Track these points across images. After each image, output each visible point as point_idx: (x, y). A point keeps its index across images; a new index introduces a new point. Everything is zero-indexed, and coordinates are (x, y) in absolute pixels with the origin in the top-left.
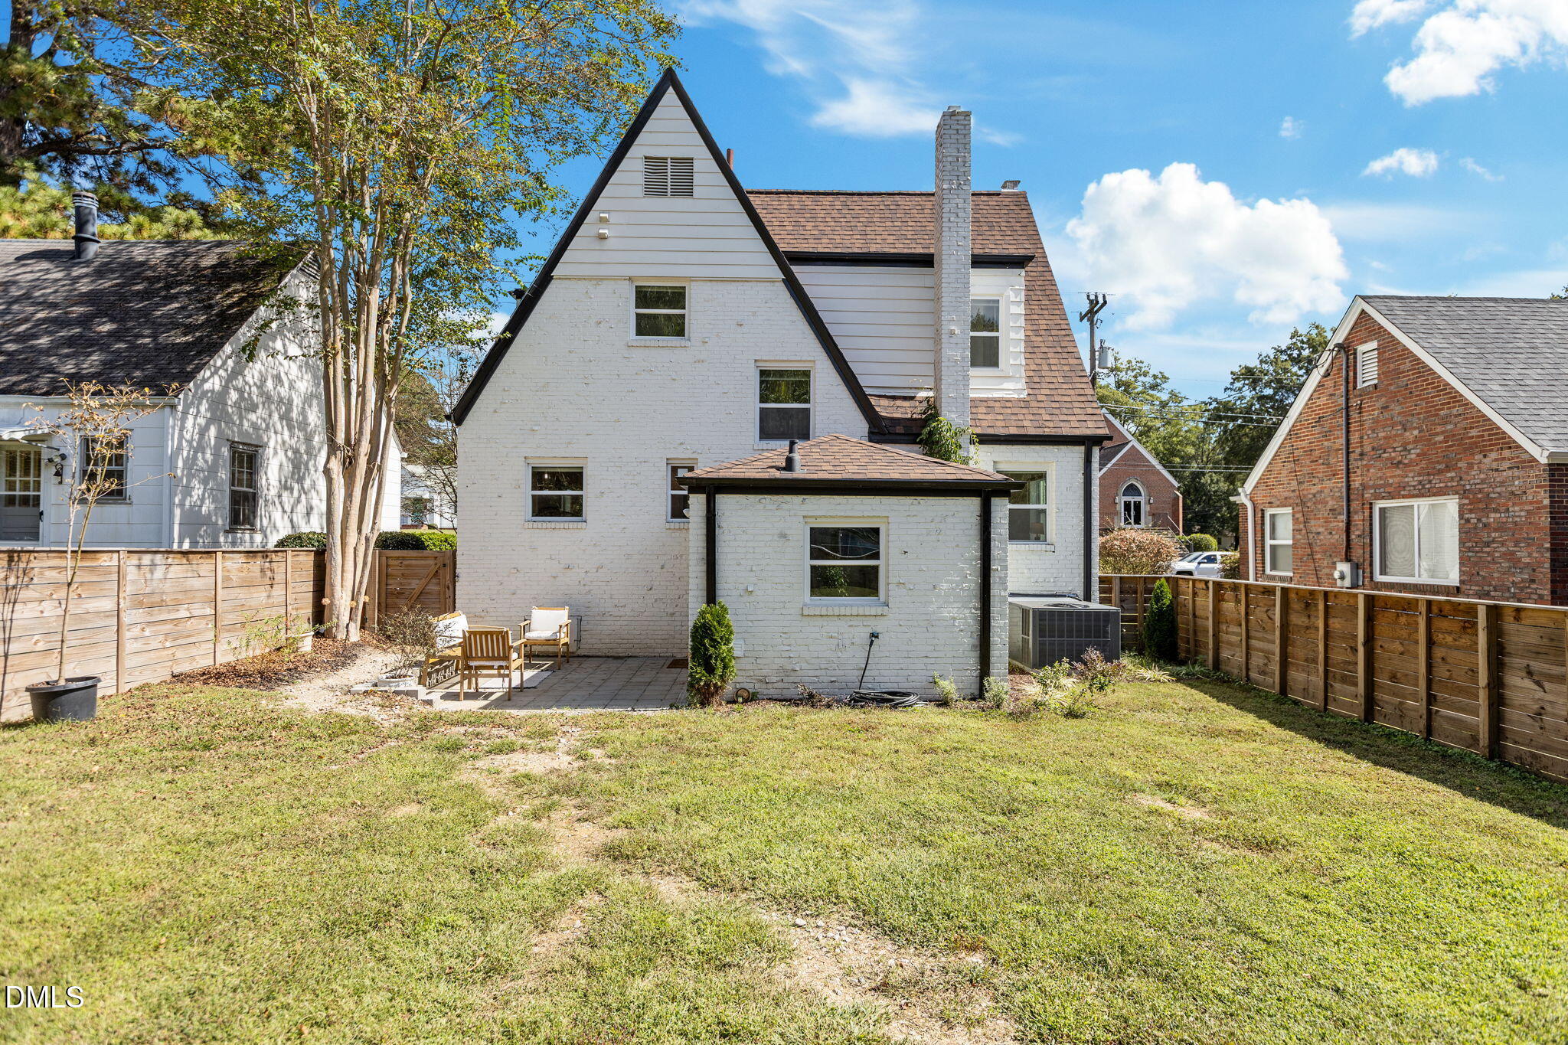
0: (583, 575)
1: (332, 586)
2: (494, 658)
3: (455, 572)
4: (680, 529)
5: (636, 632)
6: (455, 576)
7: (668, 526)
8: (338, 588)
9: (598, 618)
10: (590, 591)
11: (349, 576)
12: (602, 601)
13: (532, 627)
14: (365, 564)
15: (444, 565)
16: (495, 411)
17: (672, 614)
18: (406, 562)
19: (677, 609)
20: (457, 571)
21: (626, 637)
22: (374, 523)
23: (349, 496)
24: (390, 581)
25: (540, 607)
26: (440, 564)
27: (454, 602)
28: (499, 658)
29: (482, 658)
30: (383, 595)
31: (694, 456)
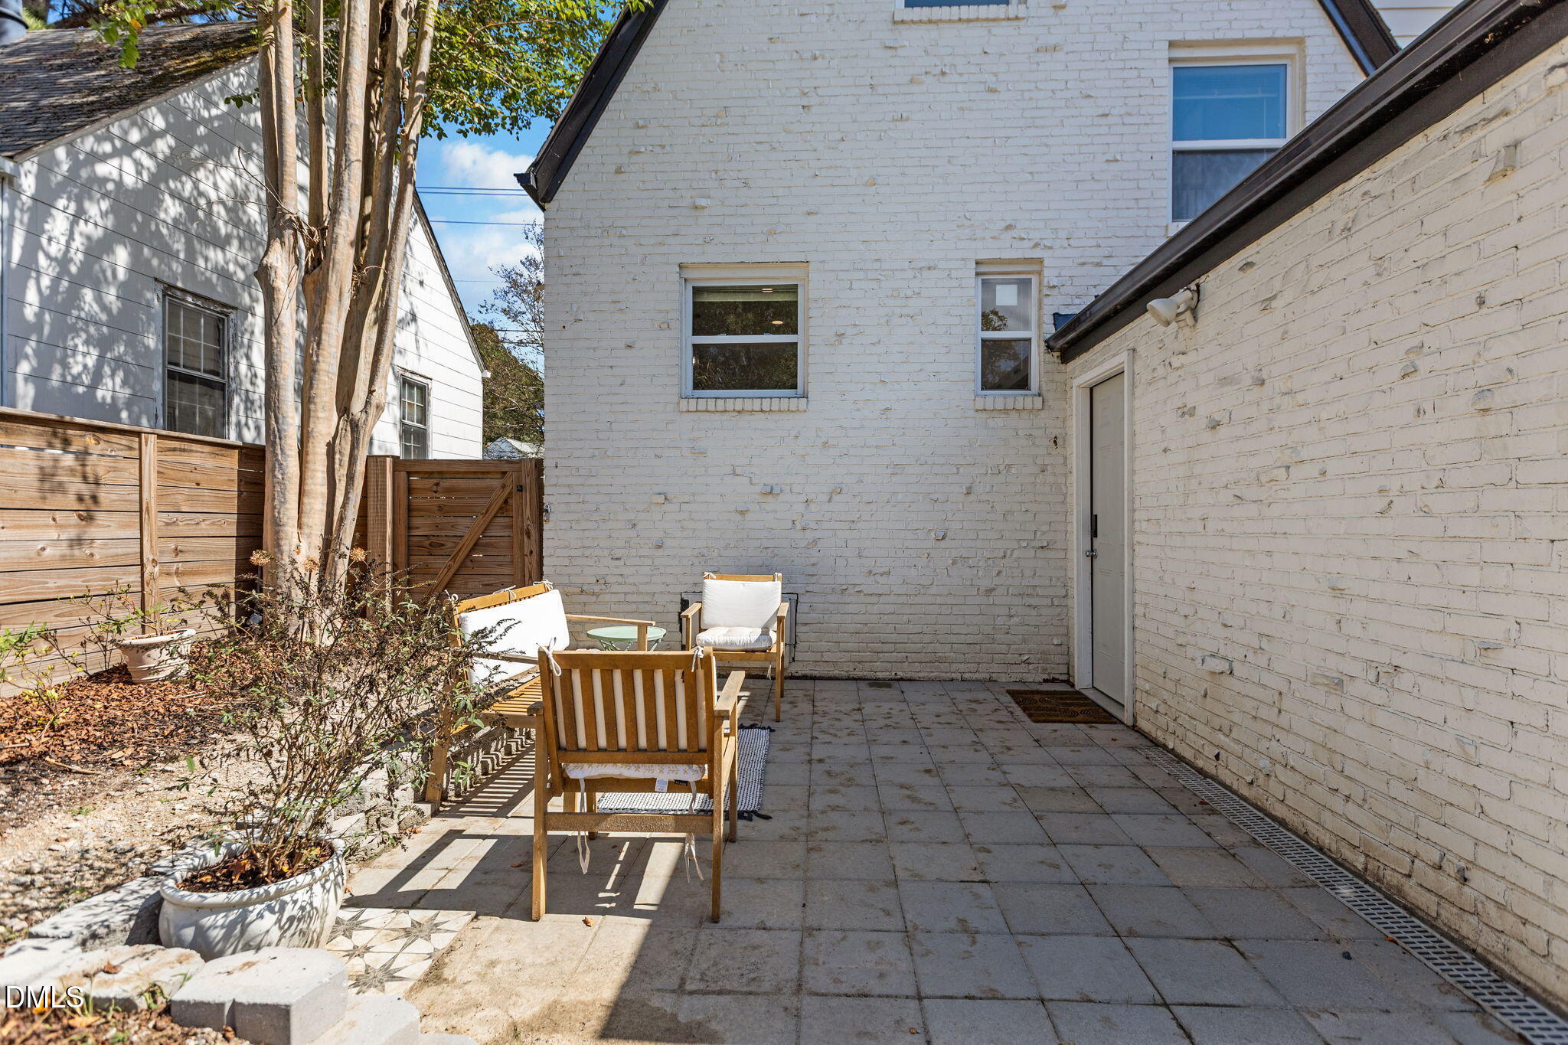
0: (801, 508)
1: (277, 524)
2: (654, 754)
3: (541, 503)
4: (1006, 411)
5: (911, 628)
6: (541, 511)
7: (980, 405)
8: (290, 529)
9: (833, 598)
10: (815, 542)
11: (317, 506)
12: (841, 562)
13: (707, 618)
14: (350, 478)
15: (520, 489)
16: (619, 171)
17: (990, 591)
18: (446, 483)
19: (997, 581)
20: (546, 499)
21: (894, 637)
22: (371, 392)
23: (313, 332)
24: (416, 521)
25: (721, 573)
26: (511, 481)
27: (541, 564)
28: (672, 755)
29: (612, 752)
30: (403, 549)
31: (1037, 254)
